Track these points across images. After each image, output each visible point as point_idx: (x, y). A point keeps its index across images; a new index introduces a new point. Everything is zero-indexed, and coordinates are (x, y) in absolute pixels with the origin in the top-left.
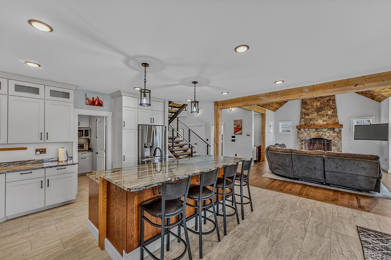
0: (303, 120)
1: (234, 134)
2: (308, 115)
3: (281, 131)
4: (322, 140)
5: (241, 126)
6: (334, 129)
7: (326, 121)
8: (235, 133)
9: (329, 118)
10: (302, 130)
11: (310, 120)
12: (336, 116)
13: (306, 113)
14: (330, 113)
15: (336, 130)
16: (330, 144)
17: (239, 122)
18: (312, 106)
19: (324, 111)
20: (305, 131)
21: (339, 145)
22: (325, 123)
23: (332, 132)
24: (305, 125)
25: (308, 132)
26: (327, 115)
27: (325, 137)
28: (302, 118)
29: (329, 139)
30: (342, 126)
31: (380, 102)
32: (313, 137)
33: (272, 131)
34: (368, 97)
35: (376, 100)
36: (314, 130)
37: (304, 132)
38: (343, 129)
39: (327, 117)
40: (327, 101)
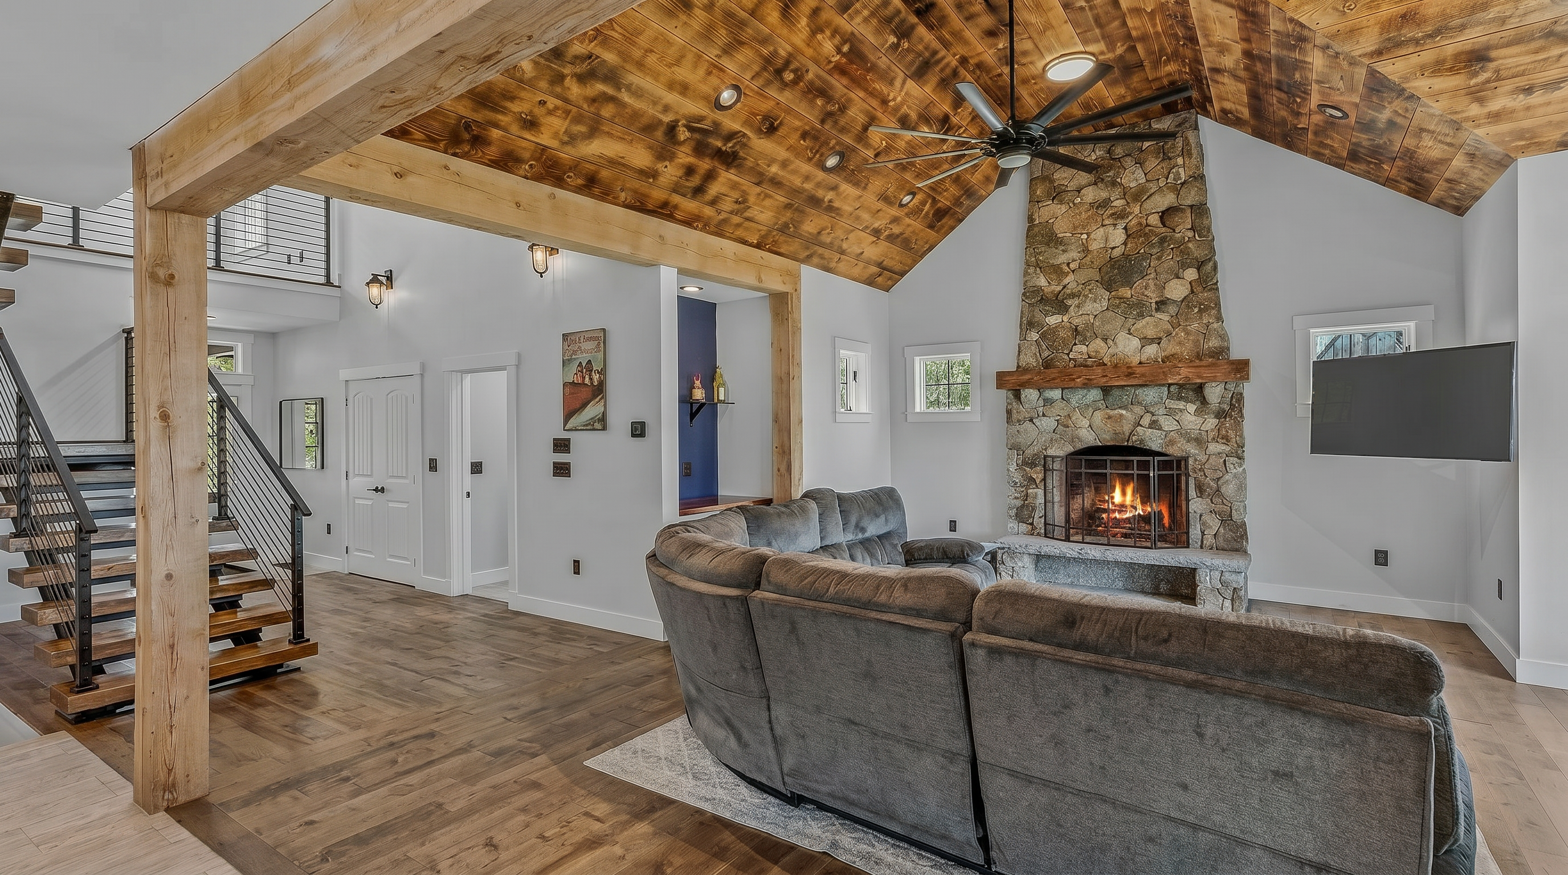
0: (1034, 336)
1: (566, 422)
2: (1061, 307)
3: (920, 405)
4: (1135, 459)
5: (600, 372)
6: (1200, 388)
7: (1158, 340)
8: (568, 416)
9: (1175, 323)
10: (1030, 395)
11: (1070, 339)
12: (1210, 308)
13: (1052, 292)
14: (1177, 290)
15: (1214, 393)
16: (1183, 478)
19: (1146, 283)
20: (1047, 403)
21: (1229, 489)
22: (1153, 351)
23: (1192, 408)
24: (1046, 368)
25: (1064, 412)
26: (1162, 304)
27: (1154, 441)
28: (1029, 324)
29: (1175, 451)
30: (1241, 368)
31: (1460, 210)
32: (1088, 438)
33: (864, 408)
34: (1389, 182)
35: (1440, 204)
36: (1095, 394)
37: (1041, 411)
38: (1249, 390)
39: (1159, 315)
40: (1165, 215)
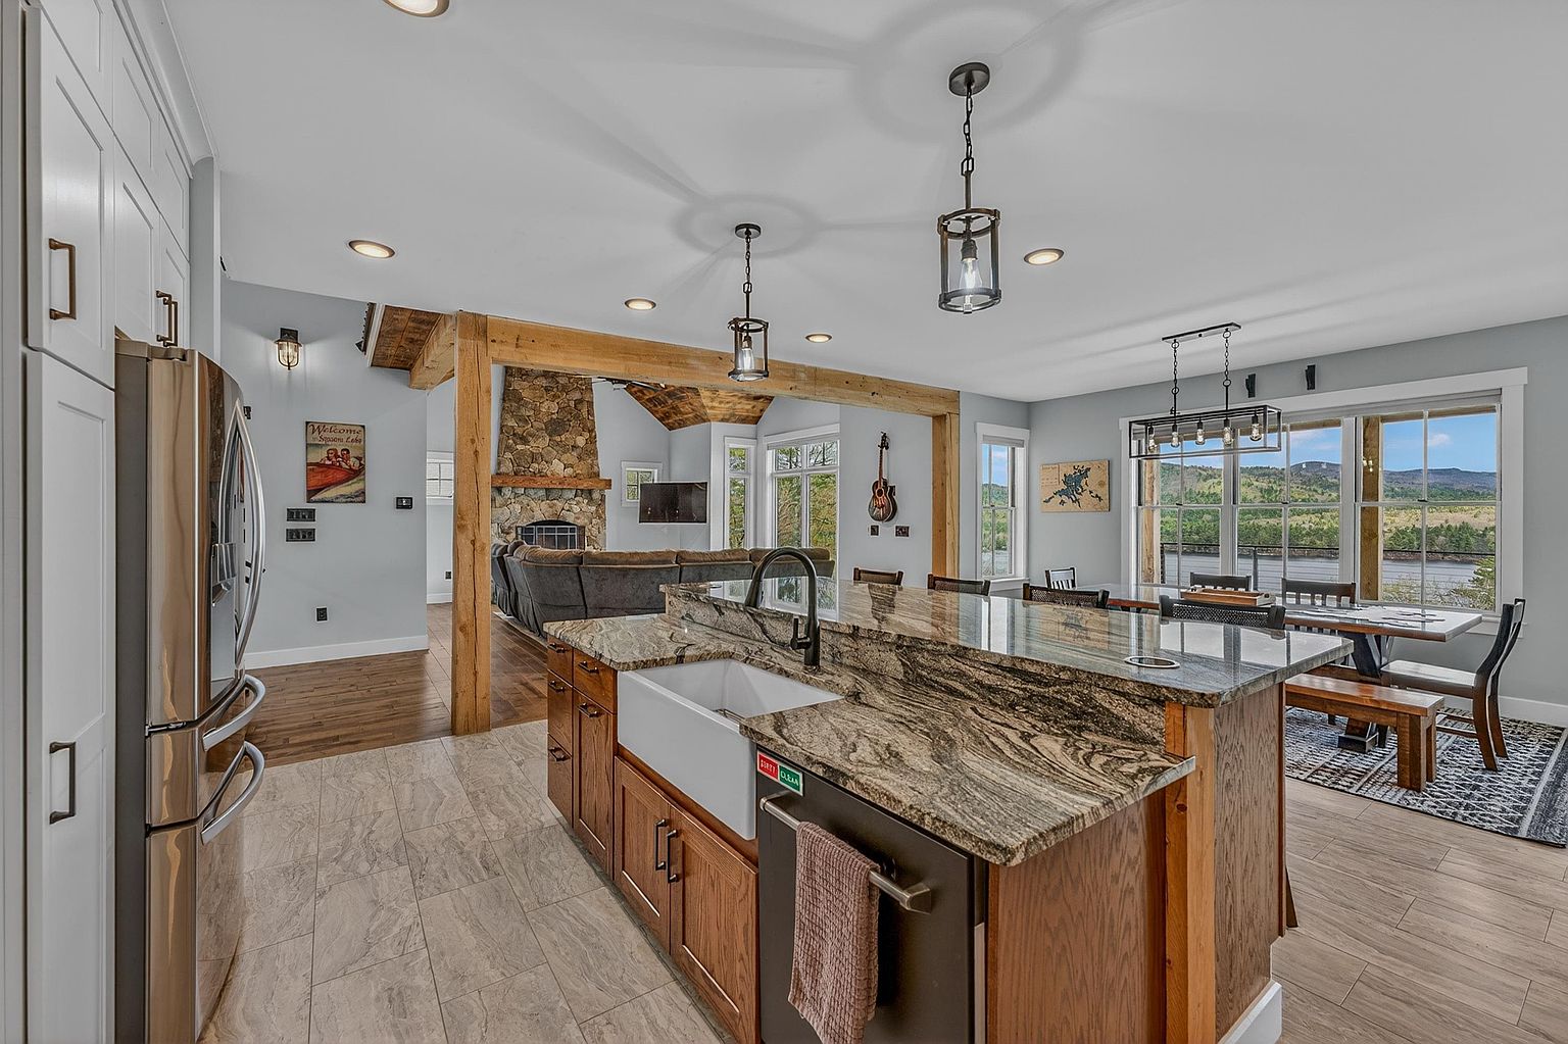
0: (508, 455)
1: (308, 497)
2: (524, 441)
4: (557, 527)
5: (359, 459)
6: (590, 492)
7: (571, 466)
9: (580, 458)
10: (507, 492)
11: (529, 460)
12: (595, 454)
13: (519, 431)
14: (581, 441)
15: (595, 495)
16: (580, 536)
17: (344, 436)
18: (537, 411)
19: (568, 435)
20: (516, 495)
22: (569, 471)
23: (586, 501)
24: (516, 474)
25: (525, 502)
26: (573, 447)
27: (570, 518)
28: (505, 448)
29: (579, 522)
30: (608, 483)
31: (671, 429)
32: (539, 517)
36: (542, 493)
37: (513, 501)
38: (609, 494)
39: (573, 453)
40: (575, 402)
